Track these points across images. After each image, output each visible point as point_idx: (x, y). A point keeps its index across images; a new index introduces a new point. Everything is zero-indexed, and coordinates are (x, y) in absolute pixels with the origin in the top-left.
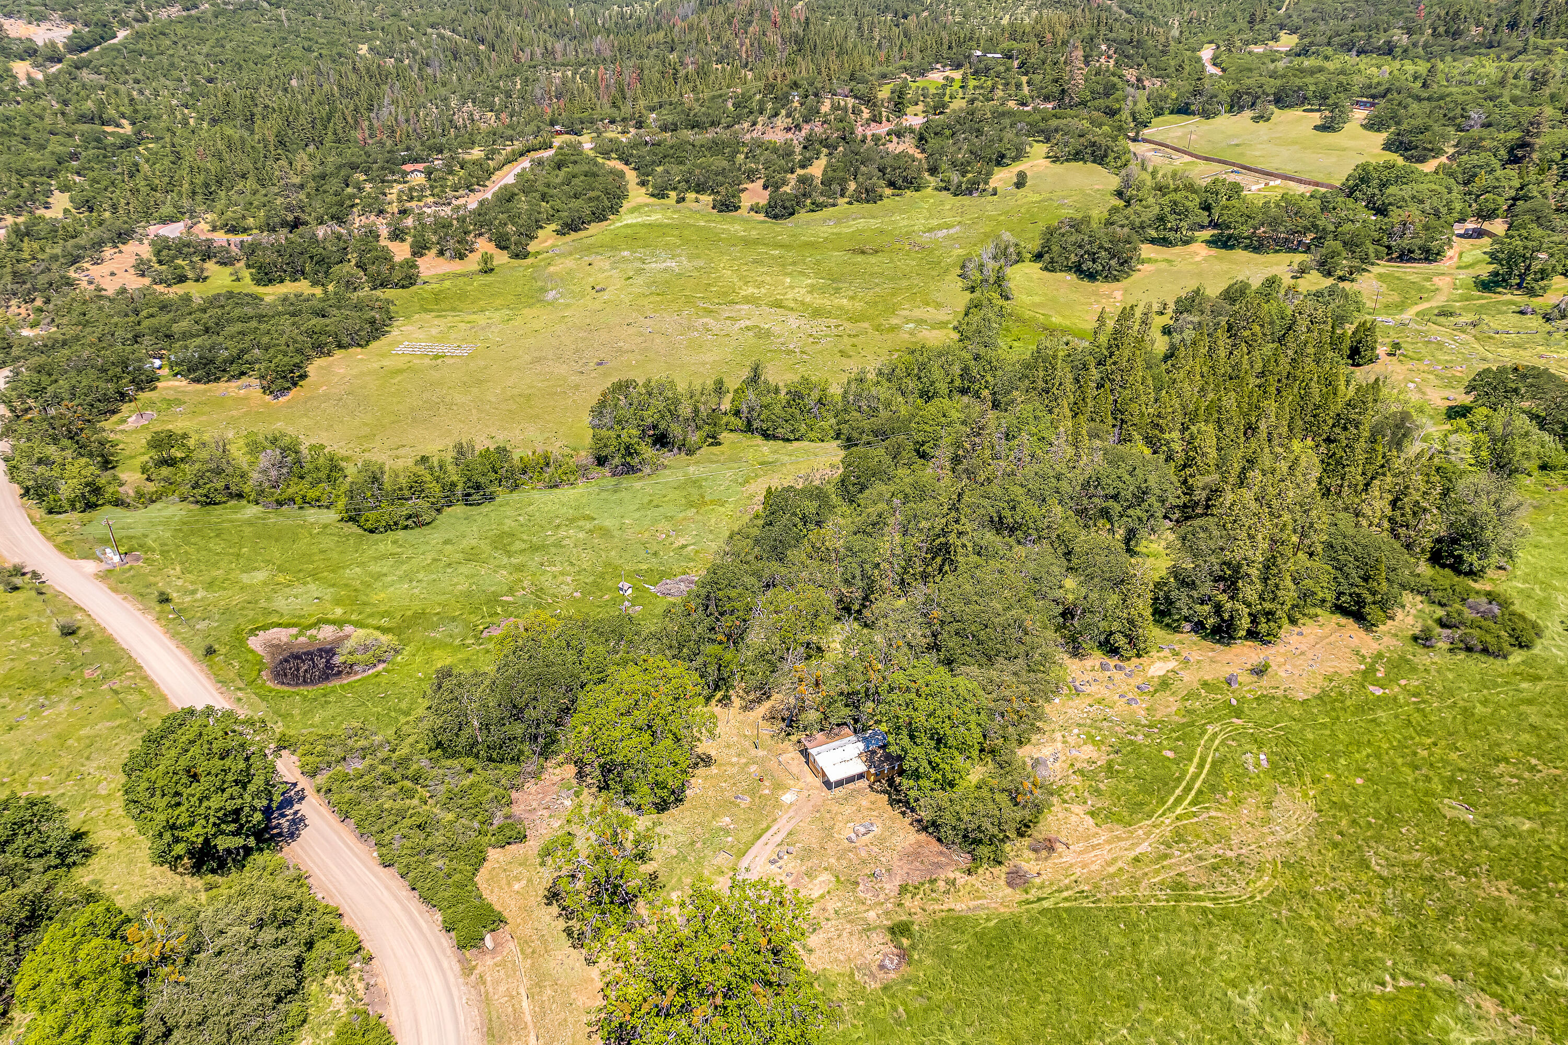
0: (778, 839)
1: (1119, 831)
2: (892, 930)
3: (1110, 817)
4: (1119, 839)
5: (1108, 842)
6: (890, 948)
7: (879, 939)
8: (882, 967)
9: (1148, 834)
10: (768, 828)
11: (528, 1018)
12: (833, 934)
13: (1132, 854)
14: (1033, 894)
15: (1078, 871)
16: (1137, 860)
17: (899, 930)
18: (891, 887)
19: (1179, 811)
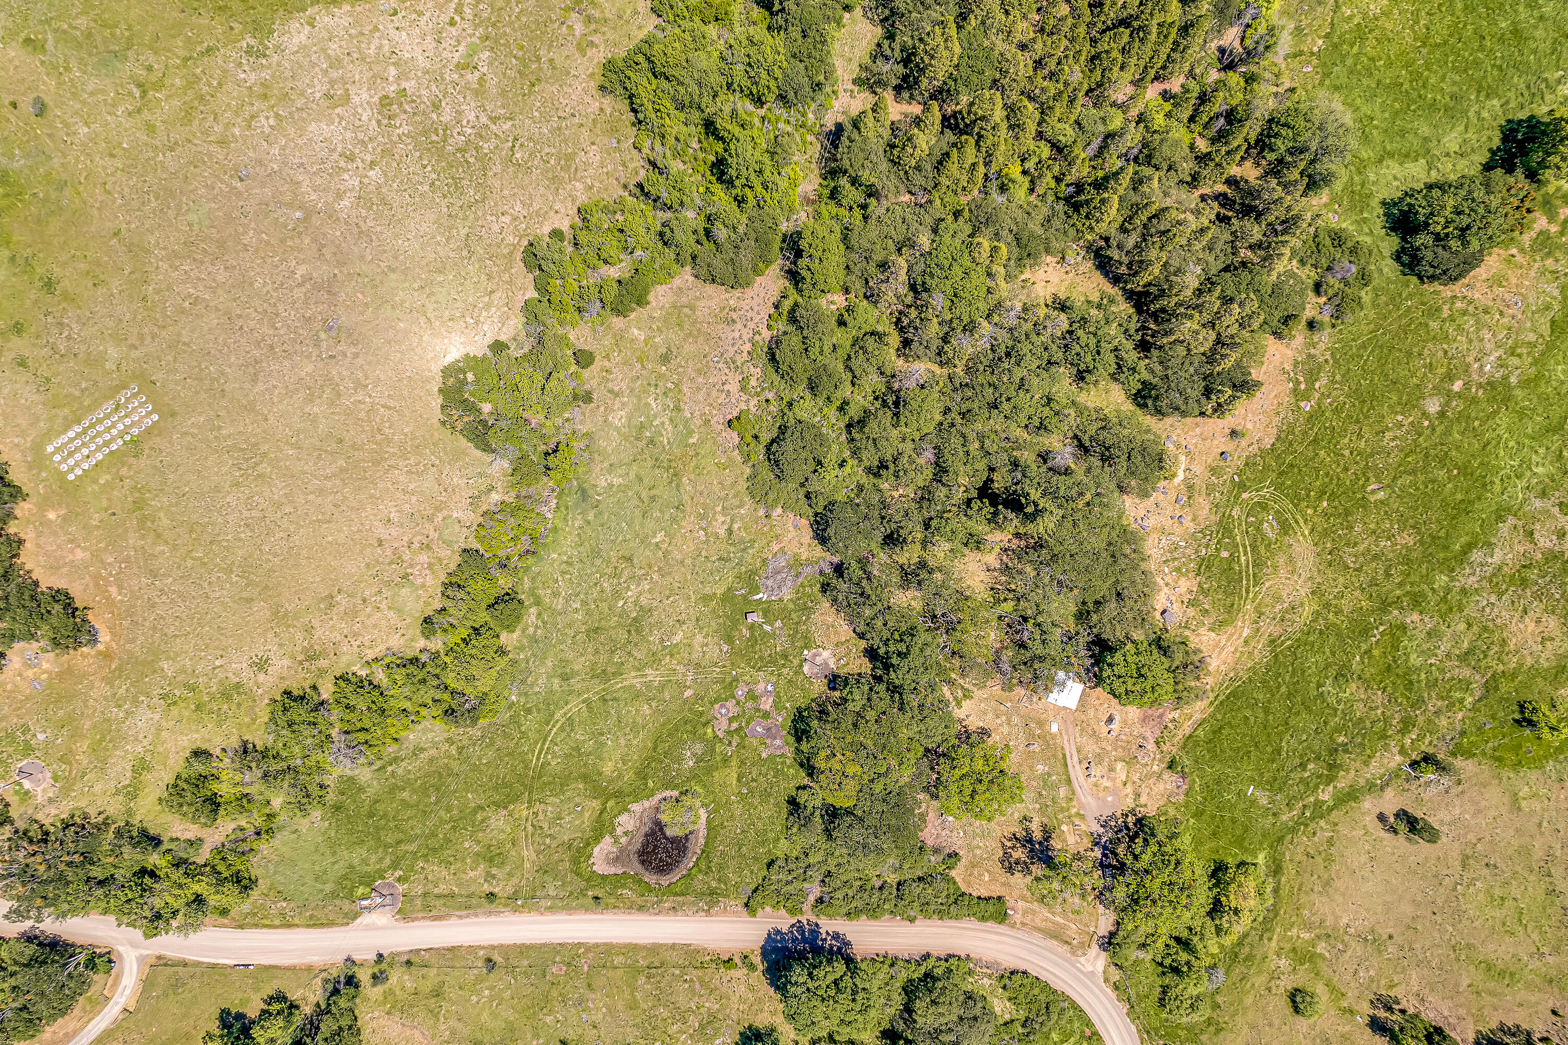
0: (1076, 759)
1: (1230, 630)
2: (1170, 767)
3: (1222, 623)
4: (1232, 635)
5: (1228, 640)
6: (1175, 777)
7: (1166, 776)
8: (1178, 787)
9: (1243, 622)
10: (1064, 755)
11: (1062, 921)
12: (1147, 790)
13: (1242, 639)
14: (1212, 696)
15: (1222, 668)
16: (1246, 642)
17: (1171, 766)
18: (1151, 746)
19: (1251, 595)
